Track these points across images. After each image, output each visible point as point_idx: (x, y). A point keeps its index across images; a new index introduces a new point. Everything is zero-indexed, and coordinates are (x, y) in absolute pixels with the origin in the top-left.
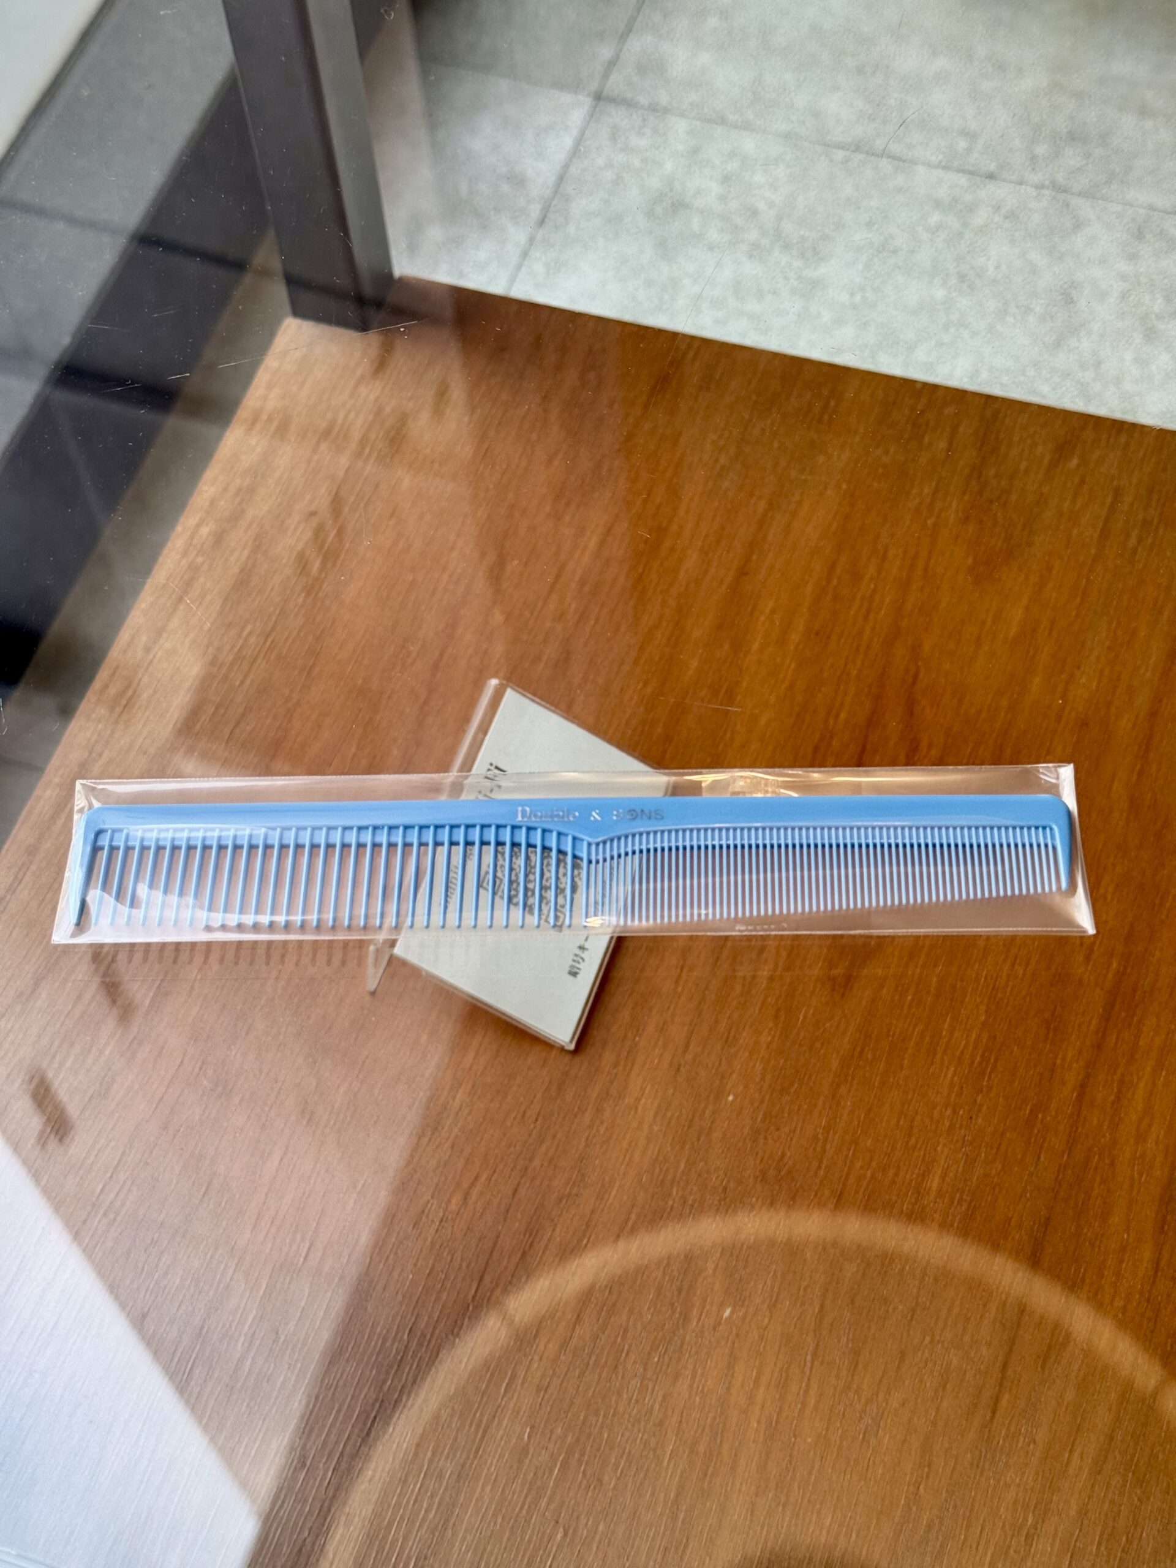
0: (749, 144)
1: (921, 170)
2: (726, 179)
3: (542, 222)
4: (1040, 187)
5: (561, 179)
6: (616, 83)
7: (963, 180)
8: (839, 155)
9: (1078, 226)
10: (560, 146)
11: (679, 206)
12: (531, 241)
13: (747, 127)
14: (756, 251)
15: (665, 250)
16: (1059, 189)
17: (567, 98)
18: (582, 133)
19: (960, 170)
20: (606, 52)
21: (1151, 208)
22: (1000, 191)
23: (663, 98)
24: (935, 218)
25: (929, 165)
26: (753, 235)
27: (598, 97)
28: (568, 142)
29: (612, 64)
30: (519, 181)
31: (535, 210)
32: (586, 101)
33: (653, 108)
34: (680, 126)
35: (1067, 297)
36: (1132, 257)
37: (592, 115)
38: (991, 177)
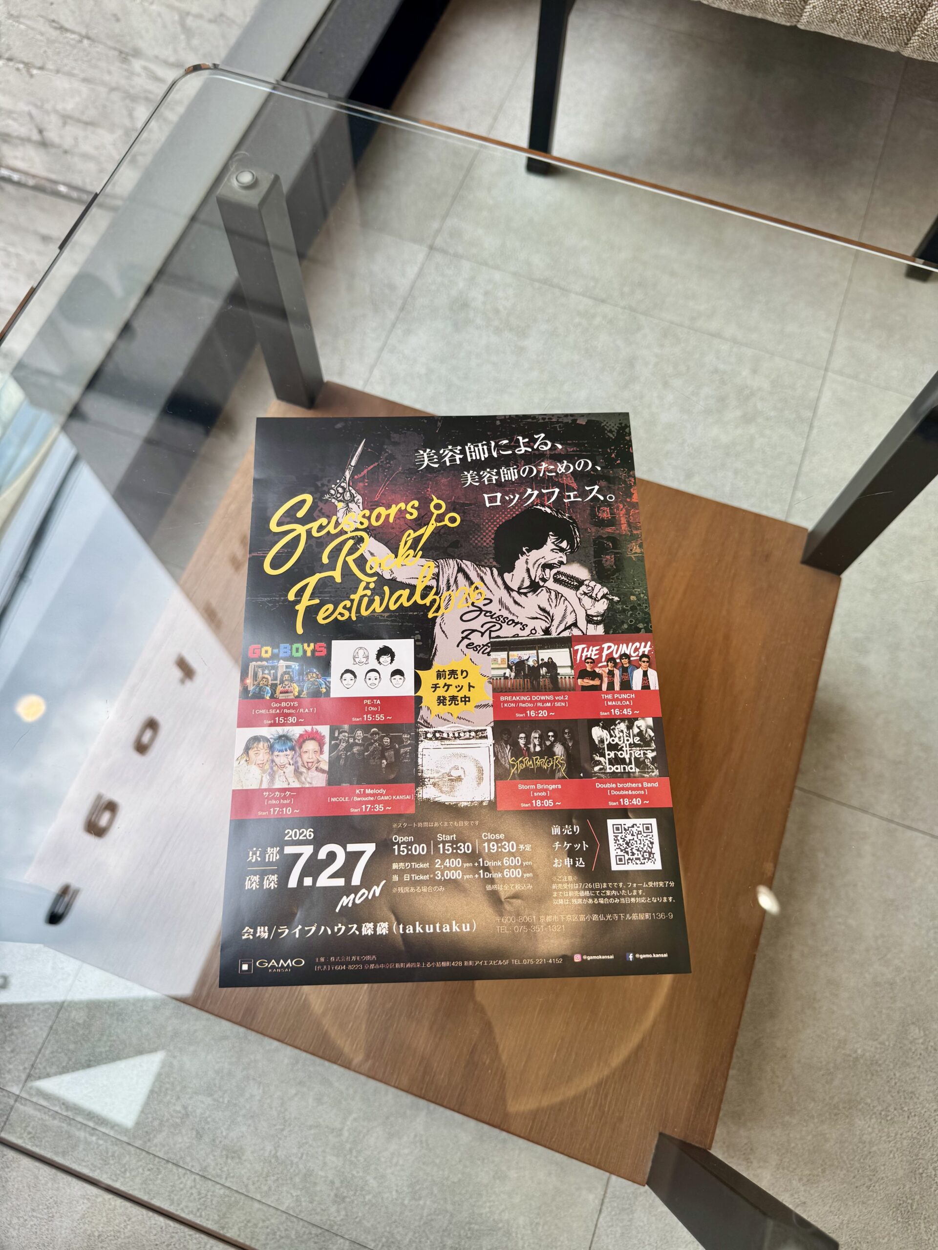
0: (497, 276)
1: (573, 295)
2: (486, 293)
3: (402, 309)
4: (624, 308)
5: (412, 288)
6: (439, 242)
7: (590, 302)
8: (537, 285)
9: (639, 328)
10: (412, 271)
11: (465, 305)
12: (397, 318)
13: (497, 267)
14: (498, 331)
15: (457, 327)
16: (632, 309)
17: (416, 247)
18: (423, 264)
19: (590, 297)
20: (436, 225)
21: (672, 323)
22: (606, 309)
23: (460, 250)
24: (577, 320)
25: (577, 293)
26: (496, 323)
27: (431, 248)
28: (416, 269)
29: (439, 231)
30: (392, 287)
31: (399, 303)
32: (425, 249)
33: (456, 255)
34: (466, 265)
35: (631, 362)
36: (662, 346)
37: (428, 257)
38: (603, 301)
